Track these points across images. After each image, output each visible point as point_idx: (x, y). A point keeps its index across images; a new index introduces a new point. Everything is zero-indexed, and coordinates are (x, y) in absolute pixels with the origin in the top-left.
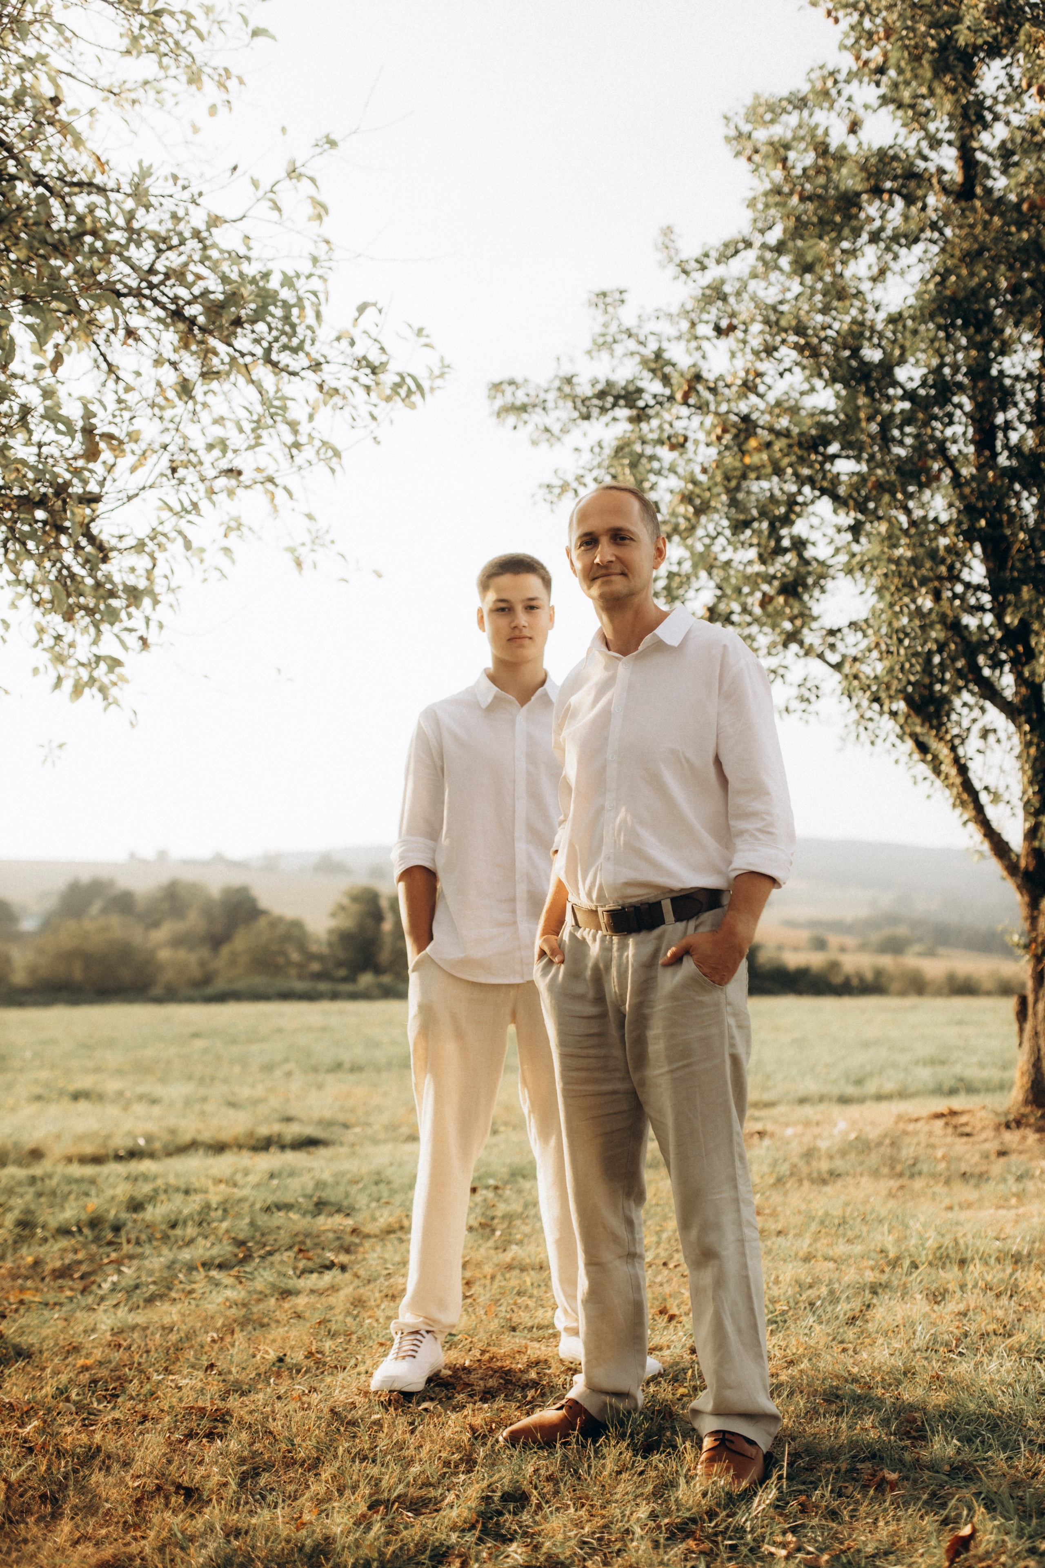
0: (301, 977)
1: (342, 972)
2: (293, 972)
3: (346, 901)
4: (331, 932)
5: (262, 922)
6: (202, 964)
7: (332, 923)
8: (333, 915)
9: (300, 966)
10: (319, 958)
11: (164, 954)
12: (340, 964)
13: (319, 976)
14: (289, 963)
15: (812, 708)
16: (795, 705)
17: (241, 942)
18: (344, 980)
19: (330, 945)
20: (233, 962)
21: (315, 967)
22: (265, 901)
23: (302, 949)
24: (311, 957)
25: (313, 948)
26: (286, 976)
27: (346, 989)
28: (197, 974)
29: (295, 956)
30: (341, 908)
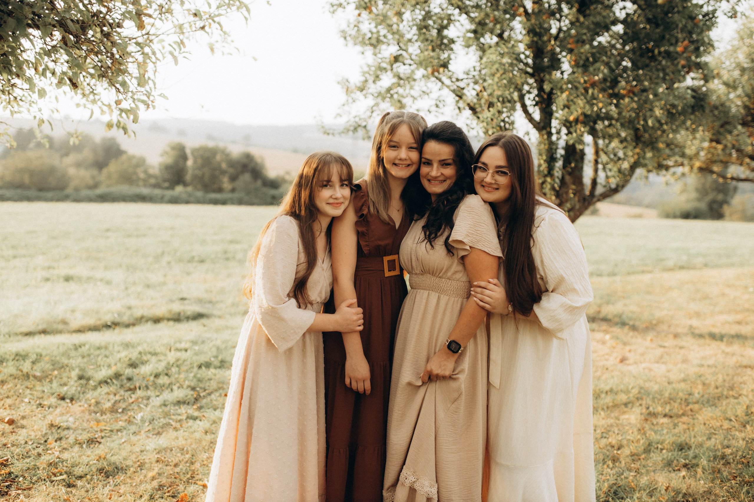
0: (145, 186)
1: (166, 185)
2: (141, 183)
3: (168, 149)
4: (160, 164)
5: (124, 157)
6: (93, 177)
7: (161, 160)
8: (162, 155)
9: (145, 181)
10: (155, 177)
11: (72, 171)
12: (165, 181)
13: (154, 186)
14: (139, 179)
15: (440, 111)
16: (434, 108)
17: (113, 167)
18: (168, 188)
19: (160, 170)
20: (109, 177)
21: (153, 181)
22: (124, 147)
23: (146, 172)
24: (150, 176)
25: (151, 171)
26: (138, 185)
27: (169, 193)
28: (91, 182)
29: (142, 176)
30: (166, 153)
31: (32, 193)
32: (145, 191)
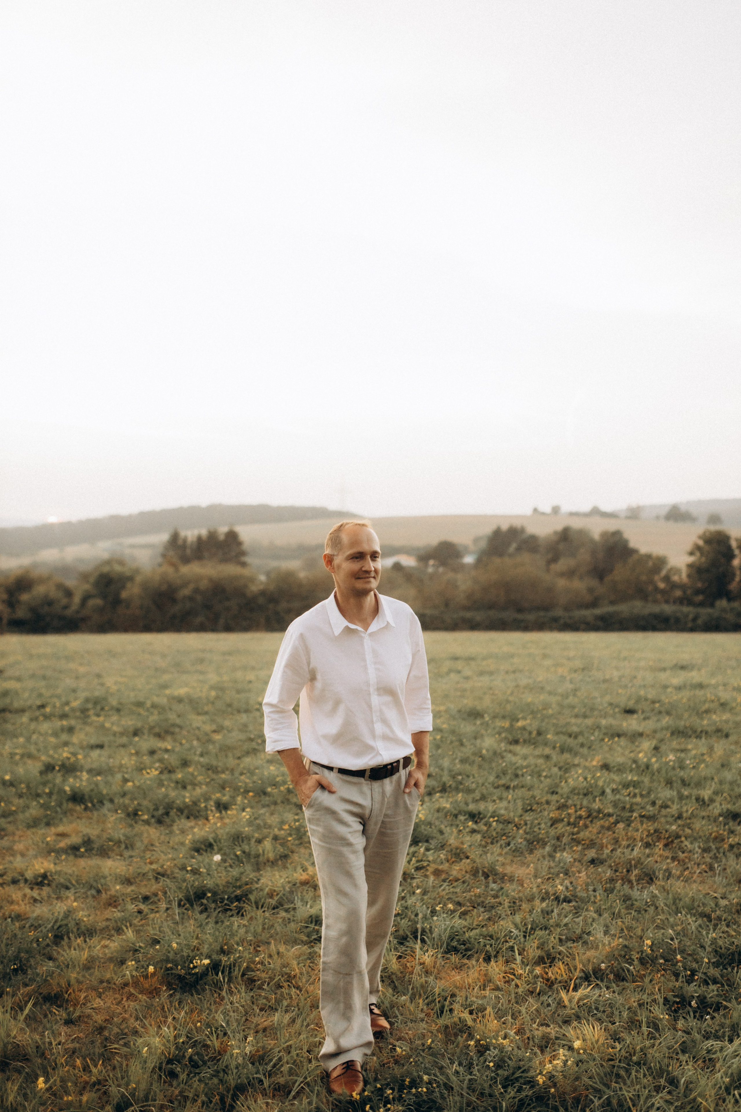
0: (667, 602)
1: (700, 598)
2: (659, 596)
3: (701, 543)
4: (690, 566)
5: (634, 559)
6: (591, 590)
7: (691, 559)
8: (691, 554)
9: (667, 593)
10: (682, 587)
11: (562, 583)
12: (698, 592)
13: (681, 601)
14: (656, 589)
17: (619, 573)
18: (701, 604)
19: (689, 576)
20: (614, 588)
21: (678, 593)
22: (633, 544)
23: (667, 579)
24: (674, 586)
25: (675, 578)
26: (655, 601)
27: (705, 612)
28: (588, 598)
29: (662, 585)
30: (698, 548)
31: (509, 615)
32: (668, 609)
